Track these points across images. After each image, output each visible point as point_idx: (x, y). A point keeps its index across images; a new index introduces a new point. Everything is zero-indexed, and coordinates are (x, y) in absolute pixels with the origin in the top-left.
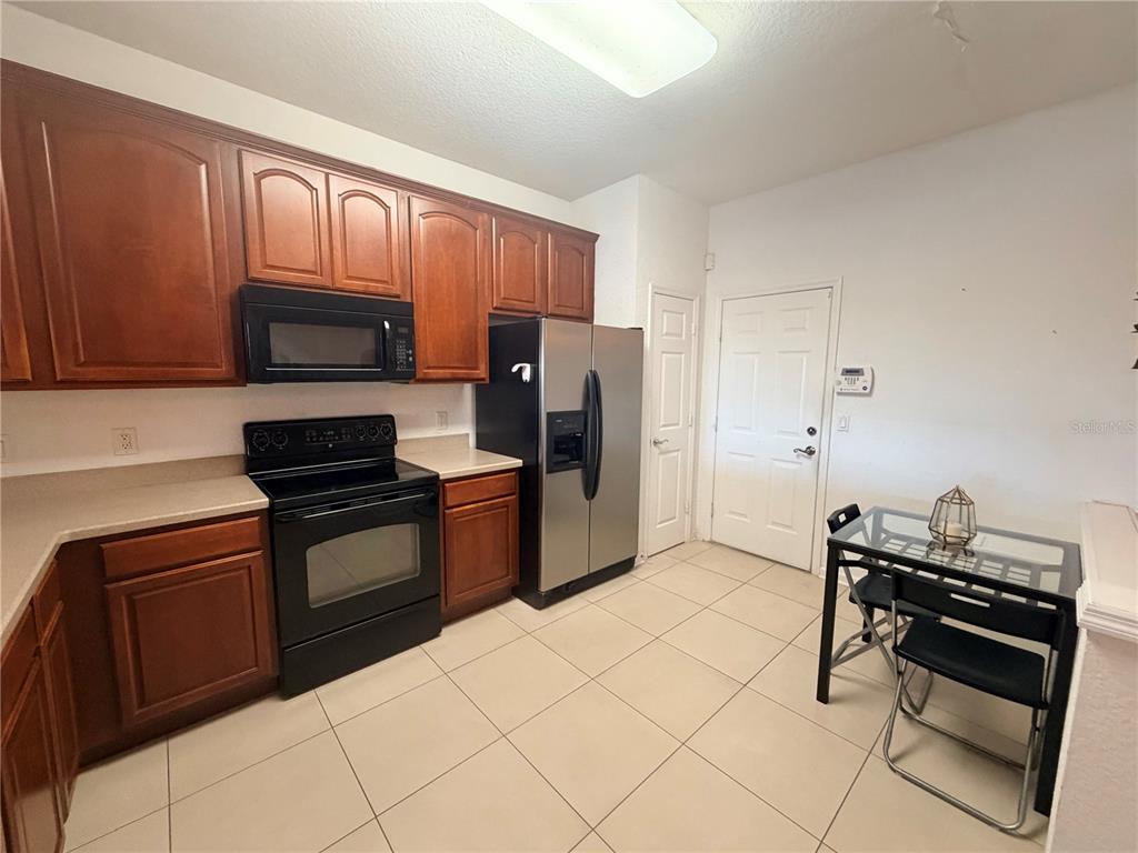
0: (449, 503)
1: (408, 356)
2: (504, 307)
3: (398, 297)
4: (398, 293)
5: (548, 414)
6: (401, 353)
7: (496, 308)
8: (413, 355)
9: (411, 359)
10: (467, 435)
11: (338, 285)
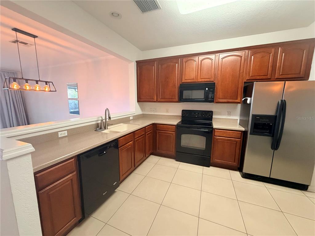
0: (215, 135)
1: (212, 96)
2: (251, 79)
3: (213, 81)
4: (213, 80)
5: (253, 115)
6: (210, 96)
7: (247, 80)
8: (214, 96)
9: (213, 97)
10: (237, 119)
11: (198, 81)
